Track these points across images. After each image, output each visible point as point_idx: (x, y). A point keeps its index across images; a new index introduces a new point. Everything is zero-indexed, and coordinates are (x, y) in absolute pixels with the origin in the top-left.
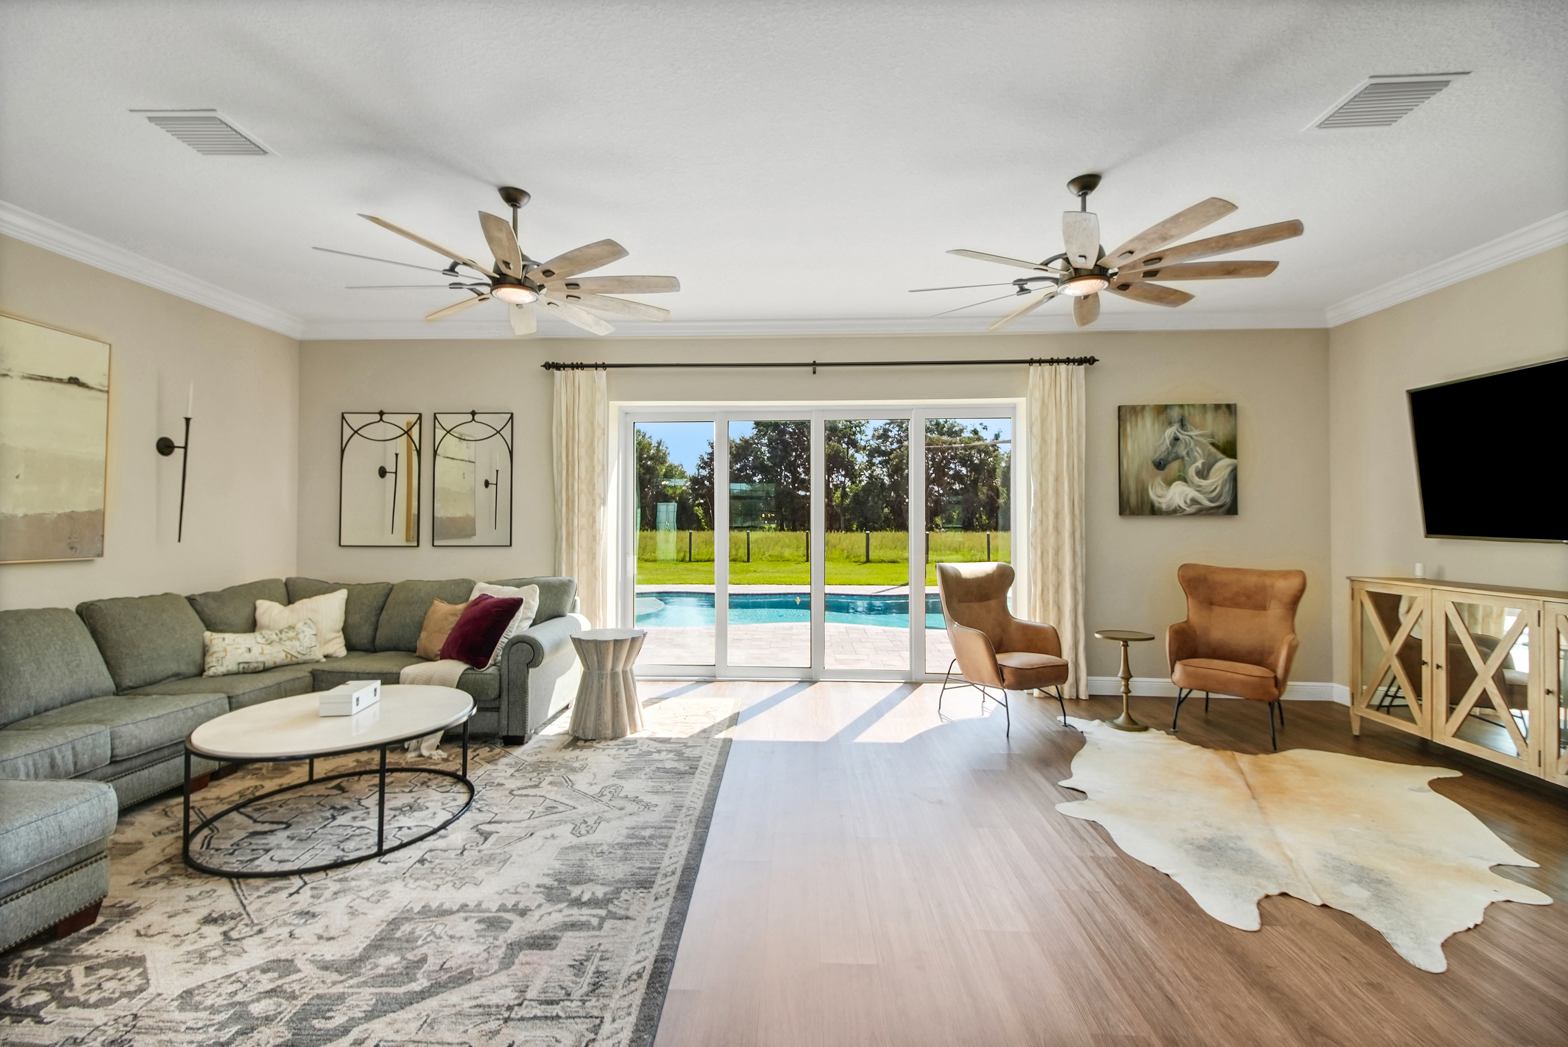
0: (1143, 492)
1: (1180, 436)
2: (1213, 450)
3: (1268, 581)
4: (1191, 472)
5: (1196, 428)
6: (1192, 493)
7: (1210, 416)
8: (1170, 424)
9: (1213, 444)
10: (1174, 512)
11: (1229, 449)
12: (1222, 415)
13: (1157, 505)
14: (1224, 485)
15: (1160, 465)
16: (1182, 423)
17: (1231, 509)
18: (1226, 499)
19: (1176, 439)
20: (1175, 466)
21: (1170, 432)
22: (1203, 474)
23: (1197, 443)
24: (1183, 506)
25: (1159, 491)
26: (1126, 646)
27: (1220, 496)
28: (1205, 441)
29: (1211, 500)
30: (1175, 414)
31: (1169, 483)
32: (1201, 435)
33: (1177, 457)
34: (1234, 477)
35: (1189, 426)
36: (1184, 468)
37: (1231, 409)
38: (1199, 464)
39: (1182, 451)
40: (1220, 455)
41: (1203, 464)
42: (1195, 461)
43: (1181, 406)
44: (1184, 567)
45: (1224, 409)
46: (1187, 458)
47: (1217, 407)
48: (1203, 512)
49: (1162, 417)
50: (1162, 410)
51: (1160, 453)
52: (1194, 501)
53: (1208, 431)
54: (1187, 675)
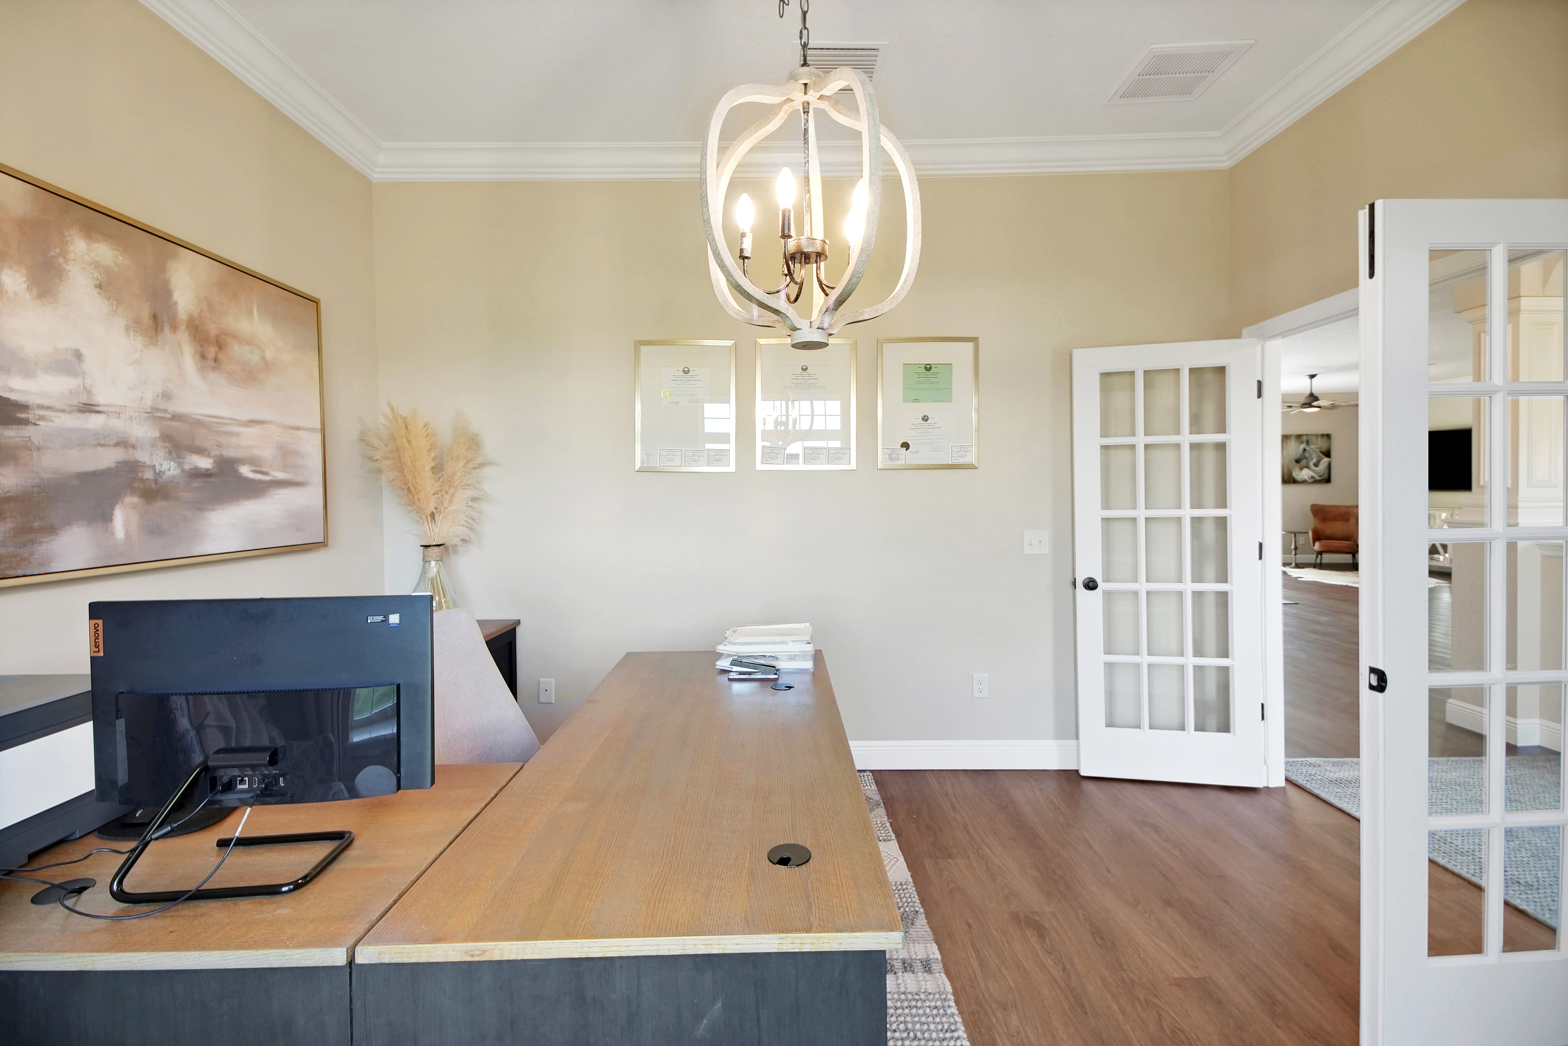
0: (1290, 473)
1: (1307, 448)
2: (1320, 454)
3: (1350, 510)
4: (1311, 464)
5: (1314, 444)
6: (1312, 474)
7: (1319, 439)
8: (1302, 443)
9: (1321, 452)
10: (1304, 482)
11: (1328, 454)
12: (1325, 439)
13: (1296, 479)
14: (1325, 469)
15: (1298, 461)
16: (1308, 443)
17: (1328, 480)
18: (1326, 476)
19: (1305, 450)
20: (1304, 462)
21: (1302, 446)
22: (1316, 465)
23: (1314, 451)
24: (1307, 479)
25: (1297, 473)
26: (1295, 536)
27: (1323, 474)
28: (1318, 451)
29: (1320, 477)
30: (1304, 438)
31: (1301, 469)
32: (1317, 448)
33: (1306, 458)
34: (1329, 466)
35: (1310, 444)
36: (1308, 463)
37: (1328, 436)
38: (1315, 460)
39: (1307, 455)
40: (1323, 456)
41: (1317, 461)
42: (1312, 459)
43: (1307, 435)
44: (1313, 506)
45: (1325, 436)
46: (1309, 458)
47: (1323, 435)
48: (1316, 482)
49: (1299, 440)
50: (1299, 437)
51: (1297, 456)
52: (1312, 477)
53: (1318, 446)
54: (1321, 546)
